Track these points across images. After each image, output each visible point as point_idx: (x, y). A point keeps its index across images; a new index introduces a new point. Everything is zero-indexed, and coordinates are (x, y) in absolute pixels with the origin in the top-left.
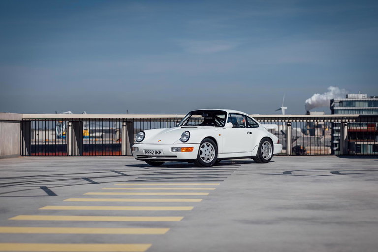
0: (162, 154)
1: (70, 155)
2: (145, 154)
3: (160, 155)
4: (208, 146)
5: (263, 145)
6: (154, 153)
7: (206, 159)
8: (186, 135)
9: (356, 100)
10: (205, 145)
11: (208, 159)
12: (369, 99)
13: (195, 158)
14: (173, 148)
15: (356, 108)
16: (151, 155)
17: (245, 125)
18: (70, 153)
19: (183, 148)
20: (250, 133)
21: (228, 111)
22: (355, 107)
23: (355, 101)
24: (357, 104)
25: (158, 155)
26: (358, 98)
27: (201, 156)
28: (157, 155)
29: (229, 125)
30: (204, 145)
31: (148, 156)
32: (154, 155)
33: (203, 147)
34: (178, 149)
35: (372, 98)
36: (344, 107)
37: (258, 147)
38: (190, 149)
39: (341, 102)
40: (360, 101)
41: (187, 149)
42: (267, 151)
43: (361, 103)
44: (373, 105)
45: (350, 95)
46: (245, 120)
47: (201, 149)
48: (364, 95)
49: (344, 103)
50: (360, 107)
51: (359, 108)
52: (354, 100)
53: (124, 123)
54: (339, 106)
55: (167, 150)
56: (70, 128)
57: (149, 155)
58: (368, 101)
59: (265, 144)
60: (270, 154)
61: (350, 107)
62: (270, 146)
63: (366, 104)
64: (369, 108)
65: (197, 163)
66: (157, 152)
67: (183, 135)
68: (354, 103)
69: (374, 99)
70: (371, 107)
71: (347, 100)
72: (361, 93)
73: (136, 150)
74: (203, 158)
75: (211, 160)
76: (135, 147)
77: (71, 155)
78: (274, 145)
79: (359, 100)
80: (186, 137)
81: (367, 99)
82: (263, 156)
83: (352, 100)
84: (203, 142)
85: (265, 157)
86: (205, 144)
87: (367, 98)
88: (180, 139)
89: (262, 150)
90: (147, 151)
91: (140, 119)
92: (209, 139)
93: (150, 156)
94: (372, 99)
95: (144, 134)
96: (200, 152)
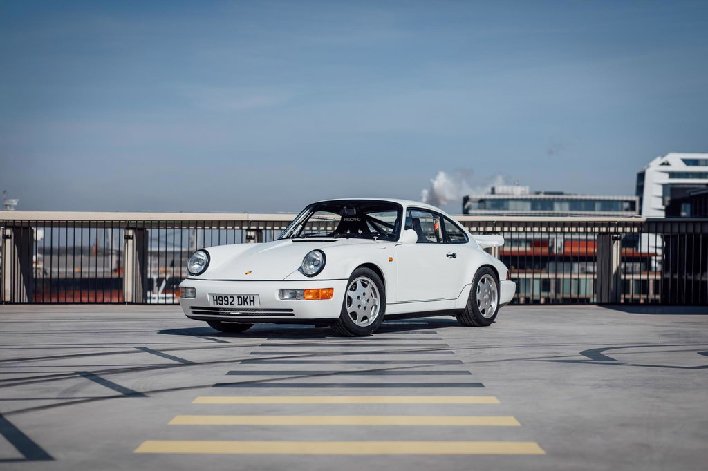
0: (257, 306)
1: (7, 303)
2: (212, 305)
3: (252, 307)
4: (365, 286)
5: (480, 283)
6: (236, 302)
7: (359, 317)
8: (314, 260)
9: (510, 197)
10: (359, 284)
11: (365, 318)
12: (534, 197)
13: (336, 314)
14: (282, 291)
15: (510, 212)
16: (229, 306)
17: (441, 237)
18: (8, 298)
19: (307, 291)
20: (454, 256)
21: (405, 204)
22: (507, 209)
23: (508, 200)
24: (511, 204)
25: (246, 306)
26: (513, 194)
27: (350, 310)
28: (242, 306)
29: (408, 235)
30: (355, 284)
31: (218, 309)
32: (236, 306)
33: (354, 288)
34: (295, 294)
35: (538, 193)
36: (489, 209)
37: (469, 288)
38: (325, 294)
39: (482, 201)
40: (517, 200)
41: (318, 294)
42: (487, 296)
43: (520, 204)
44: (539, 207)
45: (499, 189)
46: (438, 226)
47: (350, 293)
48: (523, 189)
49: (488, 204)
50: (516, 210)
51: (515, 212)
52: (506, 197)
53: (130, 233)
54: (479, 208)
55: (269, 296)
56: (8, 241)
57: (224, 306)
58: (530, 200)
59: (483, 281)
60: (494, 305)
61: (499, 209)
62: (493, 286)
63: (528, 205)
64: (534, 212)
65: (340, 328)
66: (243, 299)
67: (308, 259)
68: (505, 203)
69: (542, 196)
70: (537, 210)
71: (492, 197)
72: (518, 185)
73: (190, 294)
74: (354, 315)
75: (372, 320)
76: (186, 288)
77: (10, 303)
78: (501, 283)
79: (515, 197)
80: (316, 264)
81: (529, 197)
82: (480, 308)
83: (501, 197)
84: (354, 275)
85: (483, 311)
86: (358, 281)
87: (530, 194)
88: (300, 269)
89: (478, 296)
90: (218, 298)
91: (166, 224)
92: (367, 270)
93: (224, 309)
94: (538, 197)
95: (208, 256)
96: (349, 301)
